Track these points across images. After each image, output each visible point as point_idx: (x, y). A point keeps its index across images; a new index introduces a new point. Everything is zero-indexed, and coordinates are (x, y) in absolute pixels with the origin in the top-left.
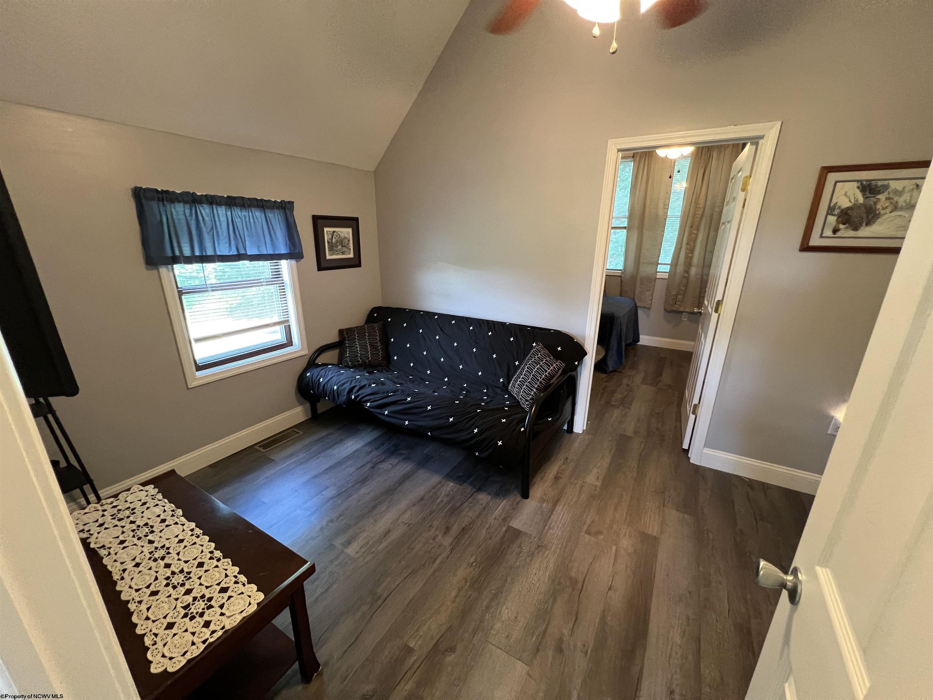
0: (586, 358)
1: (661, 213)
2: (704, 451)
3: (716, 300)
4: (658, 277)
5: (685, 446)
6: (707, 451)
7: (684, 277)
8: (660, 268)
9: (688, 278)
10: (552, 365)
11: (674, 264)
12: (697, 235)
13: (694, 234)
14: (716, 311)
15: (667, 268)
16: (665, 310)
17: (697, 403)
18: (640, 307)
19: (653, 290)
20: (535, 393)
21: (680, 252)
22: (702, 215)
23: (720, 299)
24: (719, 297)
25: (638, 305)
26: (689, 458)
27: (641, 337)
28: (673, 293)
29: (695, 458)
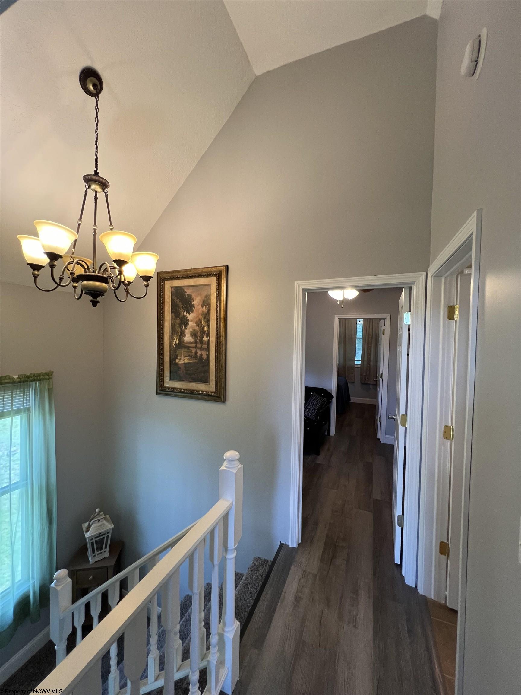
0: (333, 399)
1: (353, 336)
2: (386, 437)
3: (381, 373)
4: (356, 367)
5: (378, 437)
6: (387, 436)
7: (368, 367)
8: (356, 362)
9: (370, 367)
10: (322, 400)
11: (362, 360)
12: (371, 347)
13: (370, 346)
14: (381, 377)
15: (360, 363)
16: (361, 383)
17: (380, 416)
18: (349, 382)
19: (355, 373)
20: (316, 412)
21: (364, 355)
22: (372, 338)
23: (382, 373)
24: (381, 372)
25: (348, 381)
26: (381, 441)
27: (351, 398)
28: (364, 374)
29: (382, 441)
